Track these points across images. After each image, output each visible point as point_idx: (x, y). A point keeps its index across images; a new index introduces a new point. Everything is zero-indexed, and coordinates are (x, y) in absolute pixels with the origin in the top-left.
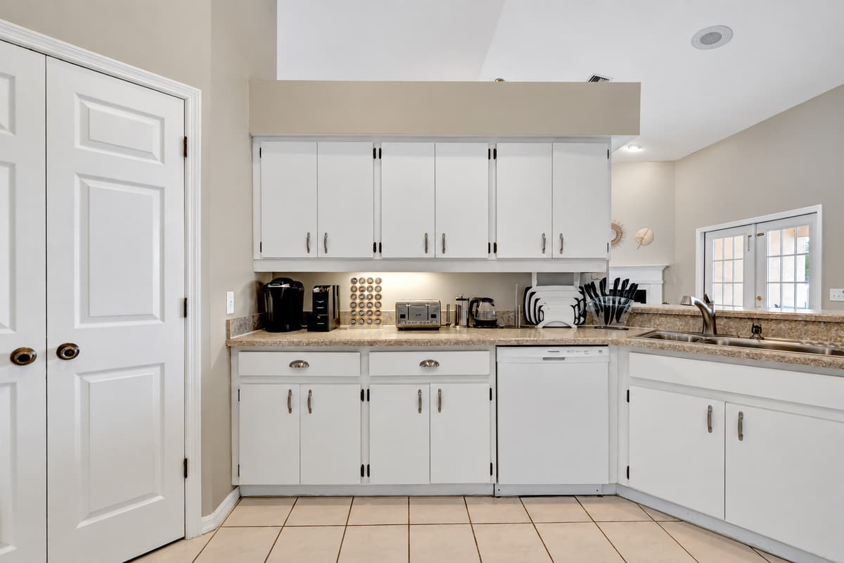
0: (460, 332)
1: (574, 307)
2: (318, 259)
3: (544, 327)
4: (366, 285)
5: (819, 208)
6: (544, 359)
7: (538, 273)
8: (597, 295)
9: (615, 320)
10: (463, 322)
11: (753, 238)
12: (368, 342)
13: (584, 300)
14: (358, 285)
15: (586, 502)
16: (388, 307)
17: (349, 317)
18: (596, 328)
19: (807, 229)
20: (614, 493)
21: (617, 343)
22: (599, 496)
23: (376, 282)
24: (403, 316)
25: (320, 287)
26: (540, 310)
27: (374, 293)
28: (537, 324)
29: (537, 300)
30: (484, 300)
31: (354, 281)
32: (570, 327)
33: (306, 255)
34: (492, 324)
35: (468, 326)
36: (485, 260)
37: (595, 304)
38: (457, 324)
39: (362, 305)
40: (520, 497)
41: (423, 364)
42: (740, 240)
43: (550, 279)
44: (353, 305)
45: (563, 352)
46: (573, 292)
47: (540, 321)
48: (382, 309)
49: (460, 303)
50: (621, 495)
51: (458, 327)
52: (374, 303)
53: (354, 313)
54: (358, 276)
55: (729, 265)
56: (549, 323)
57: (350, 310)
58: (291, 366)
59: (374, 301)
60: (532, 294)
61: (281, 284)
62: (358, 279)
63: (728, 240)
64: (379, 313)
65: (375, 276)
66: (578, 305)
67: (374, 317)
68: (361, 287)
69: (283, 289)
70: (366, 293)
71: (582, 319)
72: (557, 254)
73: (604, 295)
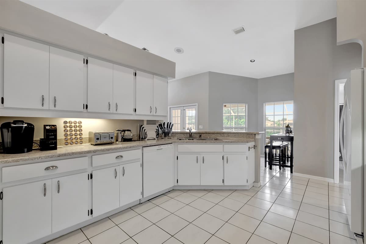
0: (118, 144)
1: (156, 132)
2: (49, 110)
3: (148, 140)
4: (73, 125)
5: (197, 104)
6: (157, 150)
7: (147, 120)
8: (162, 128)
9: (167, 135)
10: (120, 139)
11: (182, 111)
12: (93, 151)
13: (158, 129)
14: (68, 125)
15: (168, 194)
16: (85, 135)
17: (64, 141)
18: (162, 139)
19: (194, 109)
20: (172, 189)
21: (175, 142)
22: (169, 191)
23: (79, 123)
24: (98, 139)
25: (50, 126)
26: (146, 134)
27: (78, 129)
28: (145, 139)
29: (145, 130)
30: (128, 130)
31: (65, 122)
32: (155, 139)
33: (41, 107)
34: (130, 140)
35: (121, 141)
36: (131, 115)
37: (162, 131)
38: (117, 141)
39: (71, 135)
40: (148, 200)
41: (117, 158)
42: (179, 111)
43: (150, 122)
44: (66, 135)
45: (162, 147)
46: (155, 127)
47: (146, 138)
48: (83, 136)
49: (118, 132)
50: (175, 189)
51: (117, 142)
52: (78, 133)
53: (67, 139)
54: (68, 120)
55: (176, 118)
56: (149, 138)
57: (64, 137)
58: (45, 170)
59: (78, 132)
60: (143, 128)
61: (23, 124)
62: (68, 122)
63: (176, 111)
64: (81, 139)
65: (78, 120)
66: (157, 131)
67: (79, 140)
68: (70, 126)
69: (24, 127)
70: (73, 129)
71: (158, 136)
72: (154, 114)
73: (164, 128)
